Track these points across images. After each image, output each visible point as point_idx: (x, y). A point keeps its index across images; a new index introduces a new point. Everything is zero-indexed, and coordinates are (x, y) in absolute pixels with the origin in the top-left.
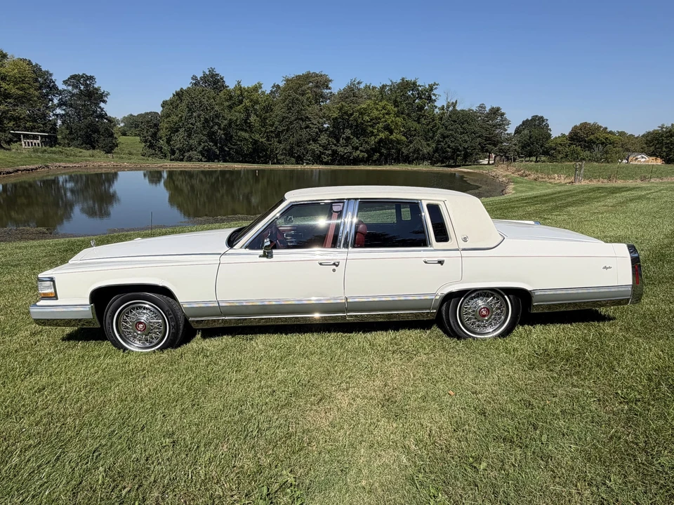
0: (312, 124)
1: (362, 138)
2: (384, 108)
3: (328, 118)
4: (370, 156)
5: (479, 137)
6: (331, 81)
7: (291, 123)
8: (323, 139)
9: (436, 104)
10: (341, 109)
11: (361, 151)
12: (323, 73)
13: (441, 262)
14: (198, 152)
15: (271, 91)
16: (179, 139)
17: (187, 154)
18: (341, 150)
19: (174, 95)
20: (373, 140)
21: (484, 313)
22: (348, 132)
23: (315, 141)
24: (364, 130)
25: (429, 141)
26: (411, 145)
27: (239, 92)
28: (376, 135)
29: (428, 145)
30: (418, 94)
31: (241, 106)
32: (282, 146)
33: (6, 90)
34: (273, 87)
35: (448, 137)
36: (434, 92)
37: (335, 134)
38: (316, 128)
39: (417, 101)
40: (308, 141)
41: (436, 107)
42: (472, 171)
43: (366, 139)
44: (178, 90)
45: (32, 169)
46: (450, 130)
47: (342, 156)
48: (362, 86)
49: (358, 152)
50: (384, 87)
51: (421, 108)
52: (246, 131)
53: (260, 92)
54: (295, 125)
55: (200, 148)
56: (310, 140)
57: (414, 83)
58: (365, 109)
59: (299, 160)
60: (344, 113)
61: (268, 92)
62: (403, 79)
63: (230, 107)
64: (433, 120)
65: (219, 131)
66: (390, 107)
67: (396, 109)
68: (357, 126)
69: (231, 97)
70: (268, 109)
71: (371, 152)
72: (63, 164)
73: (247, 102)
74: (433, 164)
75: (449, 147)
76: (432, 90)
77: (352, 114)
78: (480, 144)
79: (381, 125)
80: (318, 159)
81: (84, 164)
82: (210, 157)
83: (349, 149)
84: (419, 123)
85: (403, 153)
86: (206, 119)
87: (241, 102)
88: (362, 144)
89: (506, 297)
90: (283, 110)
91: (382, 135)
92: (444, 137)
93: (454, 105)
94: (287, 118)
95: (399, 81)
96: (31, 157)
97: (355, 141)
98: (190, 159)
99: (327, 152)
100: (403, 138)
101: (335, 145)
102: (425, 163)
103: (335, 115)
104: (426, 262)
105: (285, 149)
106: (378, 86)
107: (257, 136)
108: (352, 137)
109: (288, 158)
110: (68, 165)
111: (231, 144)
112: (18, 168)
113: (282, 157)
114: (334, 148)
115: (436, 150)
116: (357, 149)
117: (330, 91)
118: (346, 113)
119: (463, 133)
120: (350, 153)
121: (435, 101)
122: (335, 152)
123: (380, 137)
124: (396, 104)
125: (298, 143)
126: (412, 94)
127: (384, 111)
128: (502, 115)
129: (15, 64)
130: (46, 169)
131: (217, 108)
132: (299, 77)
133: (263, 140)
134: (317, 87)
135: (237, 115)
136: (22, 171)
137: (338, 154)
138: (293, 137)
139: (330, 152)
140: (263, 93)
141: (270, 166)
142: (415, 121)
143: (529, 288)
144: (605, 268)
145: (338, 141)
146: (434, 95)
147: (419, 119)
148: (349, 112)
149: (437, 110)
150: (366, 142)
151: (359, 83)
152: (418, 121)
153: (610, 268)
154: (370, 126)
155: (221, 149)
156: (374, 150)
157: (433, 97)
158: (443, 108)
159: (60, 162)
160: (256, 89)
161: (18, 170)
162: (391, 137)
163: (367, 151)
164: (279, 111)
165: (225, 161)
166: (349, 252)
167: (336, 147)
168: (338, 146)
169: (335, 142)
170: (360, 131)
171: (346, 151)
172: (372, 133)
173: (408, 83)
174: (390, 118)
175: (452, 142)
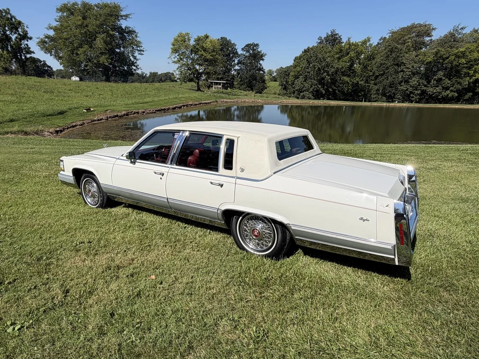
0: (407, 68)
1: (454, 79)
3: (423, 62)
4: (461, 96)
6: (434, 29)
7: (387, 68)
8: (414, 81)
11: (451, 91)
12: (427, 23)
13: (221, 185)
14: (310, 93)
15: (378, 43)
16: (298, 83)
17: (302, 94)
18: (430, 90)
19: (303, 52)
20: (466, 82)
21: (256, 233)
22: (440, 74)
23: (407, 82)
24: (458, 72)
27: (347, 46)
28: (473, 76)
31: (347, 57)
32: (376, 87)
33: (205, 57)
34: (380, 40)
37: (427, 77)
38: (409, 72)
40: (400, 83)
43: (459, 80)
44: (306, 48)
45: (208, 103)
47: (430, 96)
49: (448, 92)
52: (349, 76)
53: (368, 45)
54: (391, 70)
55: (311, 90)
56: (402, 82)
59: (391, 99)
60: (440, 57)
61: (375, 44)
63: (339, 58)
65: (327, 77)
69: (341, 51)
70: (371, 58)
71: (463, 92)
72: (225, 100)
73: (352, 54)
77: (448, 58)
80: (407, 98)
81: (236, 100)
82: (318, 95)
83: (438, 89)
86: (319, 68)
87: (348, 54)
88: (453, 84)
89: (274, 226)
90: (382, 58)
96: (210, 96)
97: (447, 82)
98: (303, 98)
99: (416, 92)
101: (425, 86)
104: (211, 183)
105: (378, 90)
107: (357, 80)
108: (444, 78)
109: (380, 97)
110: (228, 101)
111: (335, 86)
112: (201, 102)
113: (375, 96)
116: (447, 89)
117: (430, 38)
120: (440, 93)
122: (424, 92)
123: (476, 77)
125: (390, 85)
129: (211, 42)
130: (215, 103)
131: (328, 60)
132: (403, 29)
133: (362, 82)
134: (417, 36)
135: (343, 64)
136: (203, 104)
137: (427, 94)
138: (387, 80)
139: (419, 92)
140: (371, 45)
141: (363, 104)
143: (285, 221)
144: (361, 219)
145: (429, 82)
148: (445, 56)
150: (459, 83)
151: (462, 28)
153: (367, 220)
154: (466, 68)
155: (327, 90)
156: (467, 90)
159: (224, 99)
160: (364, 42)
161: (201, 103)
163: (458, 91)
164: (378, 59)
165: (329, 99)
166: (171, 168)
167: (425, 88)
168: (428, 87)
169: (426, 83)
170: (454, 72)
171: (435, 91)
172: (467, 74)
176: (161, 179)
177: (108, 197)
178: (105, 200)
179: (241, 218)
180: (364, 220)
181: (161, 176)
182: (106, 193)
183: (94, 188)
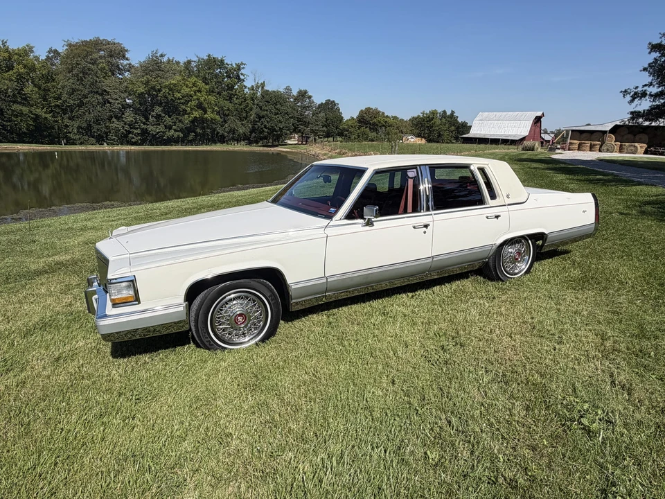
0: (113, 98)
1: (174, 117)
2: (194, 85)
3: (131, 93)
4: (186, 136)
5: (292, 118)
6: (127, 51)
7: (85, 96)
8: (129, 116)
9: (245, 83)
10: (147, 83)
11: (175, 130)
12: (116, 41)
13: (497, 217)
15: (48, 57)
18: (152, 129)
20: (187, 120)
21: (517, 256)
22: (158, 110)
23: (118, 118)
24: (176, 108)
25: (243, 121)
26: (226, 125)
27: (5, 54)
28: (190, 113)
29: (242, 124)
30: (226, 72)
31: (10, 73)
32: (76, 124)
34: (49, 52)
35: (263, 117)
36: (242, 71)
37: (142, 111)
38: (118, 104)
39: (226, 79)
40: (110, 118)
41: (246, 87)
42: (289, 150)
43: (180, 118)
46: (264, 110)
47: (154, 136)
48: (165, 59)
49: (172, 132)
50: (189, 62)
51: (231, 87)
53: (31, 57)
56: (111, 117)
57: (222, 61)
58: (175, 85)
59: (100, 140)
60: (152, 88)
61: (43, 57)
62: (209, 56)
64: (245, 100)
66: (201, 84)
67: (207, 87)
68: (167, 103)
71: (187, 131)
73: (19, 68)
74: (250, 143)
75: (265, 127)
76: (239, 69)
77: (160, 91)
78: (293, 125)
79: (193, 103)
80: (124, 139)
83: (161, 128)
84: (231, 102)
85: (218, 133)
87: (10, 67)
88: (175, 123)
89: (530, 241)
90: (71, 81)
91: (196, 114)
92: (260, 117)
93: (263, 85)
94: (78, 90)
95: (206, 58)
97: (168, 120)
99: (135, 131)
100: (218, 117)
101: (144, 123)
102: (242, 143)
103: (141, 90)
104: (487, 218)
105: (80, 127)
107: (38, 111)
108: (163, 115)
109: (86, 138)
113: (78, 136)
114: (143, 126)
115: (253, 130)
116: (170, 128)
117: (128, 62)
118: (153, 88)
119: (278, 114)
120: (163, 132)
121: (244, 81)
122: (145, 132)
123: (194, 115)
124: (205, 81)
125: (97, 121)
126: (220, 72)
127: (194, 88)
128: (310, 97)
132: (85, 43)
133: (48, 116)
134: (111, 56)
135: (7, 83)
137: (149, 134)
138: (90, 113)
139: (139, 131)
140: (37, 58)
142: (226, 100)
145: (147, 119)
146: (242, 74)
147: (231, 98)
148: (157, 88)
149: (246, 90)
150: (180, 121)
151: (162, 55)
152: (230, 99)
154: (182, 103)
156: (189, 130)
157: (242, 77)
158: (252, 88)
160: (26, 52)
162: (205, 116)
163: (181, 131)
164: (65, 82)
167: (145, 126)
168: (148, 125)
169: (144, 121)
170: (172, 108)
171: (158, 131)
172: (185, 112)
173: (215, 60)
174: (203, 97)
175: (268, 122)
181: (425, 229)
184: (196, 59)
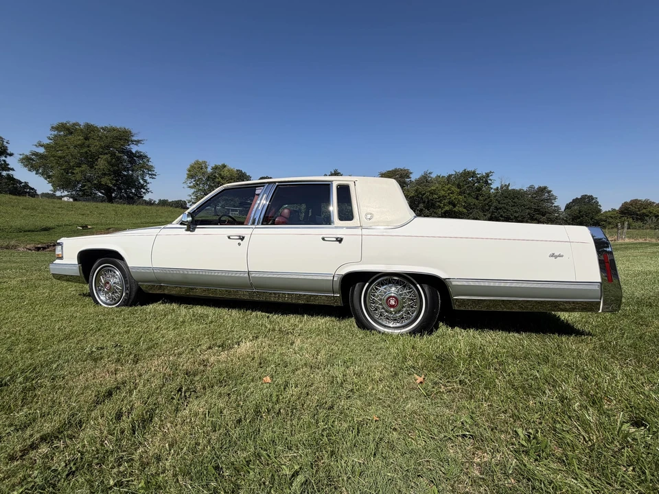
1: (431, 210)
2: (449, 189)
5: (528, 208)
6: (411, 173)
9: (491, 186)
10: (416, 191)
12: (406, 169)
13: (340, 240)
20: (439, 212)
21: (392, 302)
22: (421, 206)
24: (433, 204)
26: (471, 215)
28: (443, 208)
29: (484, 215)
30: (477, 180)
35: (500, 208)
36: (490, 178)
39: (476, 184)
41: (492, 188)
46: (502, 204)
50: (450, 176)
51: (479, 189)
57: (474, 173)
58: (434, 190)
62: (465, 170)
64: (489, 197)
66: (454, 188)
67: (458, 190)
68: (428, 202)
75: (501, 216)
76: (488, 176)
77: (425, 194)
78: (529, 214)
79: (446, 201)
84: (477, 199)
88: (431, 214)
89: (418, 285)
91: (447, 208)
92: (497, 208)
93: (507, 186)
95: (462, 171)
97: (426, 212)
100: (465, 210)
103: (412, 195)
104: (323, 239)
106: (446, 175)
108: (424, 209)
118: (420, 193)
119: (514, 206)
121: (491, 184)
123: (445, 209)
124: (459, 186)
126: (472, 180)
127: (449, 191)
128: (550, 192)
134: (401, 177)
142: (474, 198)
144: (553, 255)
146: (490, 180)
147: (477, 196)
148: (422, 193)
149: (492, 190)
151: (430, 173)
153: (560, 256)
154: (438, 202)
157: (490, 182)
158: (497, 189)
162: (454, 209)
166: (255, 228)
173: (469, 172)
174: (453, 197)
175: (504, 212)
176: (239, 244)
177: (139, 289)
178: (133, 293)
179: (367, 284)
180: (556, 257)
181: (240, 241)
182: (137, 282)
183: (115, 278)
184: (454, 173)
